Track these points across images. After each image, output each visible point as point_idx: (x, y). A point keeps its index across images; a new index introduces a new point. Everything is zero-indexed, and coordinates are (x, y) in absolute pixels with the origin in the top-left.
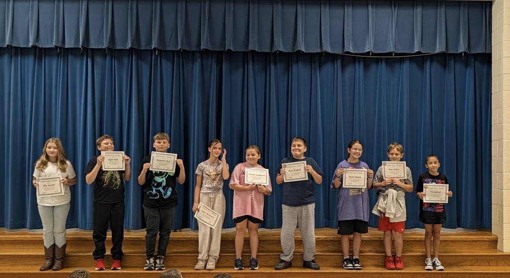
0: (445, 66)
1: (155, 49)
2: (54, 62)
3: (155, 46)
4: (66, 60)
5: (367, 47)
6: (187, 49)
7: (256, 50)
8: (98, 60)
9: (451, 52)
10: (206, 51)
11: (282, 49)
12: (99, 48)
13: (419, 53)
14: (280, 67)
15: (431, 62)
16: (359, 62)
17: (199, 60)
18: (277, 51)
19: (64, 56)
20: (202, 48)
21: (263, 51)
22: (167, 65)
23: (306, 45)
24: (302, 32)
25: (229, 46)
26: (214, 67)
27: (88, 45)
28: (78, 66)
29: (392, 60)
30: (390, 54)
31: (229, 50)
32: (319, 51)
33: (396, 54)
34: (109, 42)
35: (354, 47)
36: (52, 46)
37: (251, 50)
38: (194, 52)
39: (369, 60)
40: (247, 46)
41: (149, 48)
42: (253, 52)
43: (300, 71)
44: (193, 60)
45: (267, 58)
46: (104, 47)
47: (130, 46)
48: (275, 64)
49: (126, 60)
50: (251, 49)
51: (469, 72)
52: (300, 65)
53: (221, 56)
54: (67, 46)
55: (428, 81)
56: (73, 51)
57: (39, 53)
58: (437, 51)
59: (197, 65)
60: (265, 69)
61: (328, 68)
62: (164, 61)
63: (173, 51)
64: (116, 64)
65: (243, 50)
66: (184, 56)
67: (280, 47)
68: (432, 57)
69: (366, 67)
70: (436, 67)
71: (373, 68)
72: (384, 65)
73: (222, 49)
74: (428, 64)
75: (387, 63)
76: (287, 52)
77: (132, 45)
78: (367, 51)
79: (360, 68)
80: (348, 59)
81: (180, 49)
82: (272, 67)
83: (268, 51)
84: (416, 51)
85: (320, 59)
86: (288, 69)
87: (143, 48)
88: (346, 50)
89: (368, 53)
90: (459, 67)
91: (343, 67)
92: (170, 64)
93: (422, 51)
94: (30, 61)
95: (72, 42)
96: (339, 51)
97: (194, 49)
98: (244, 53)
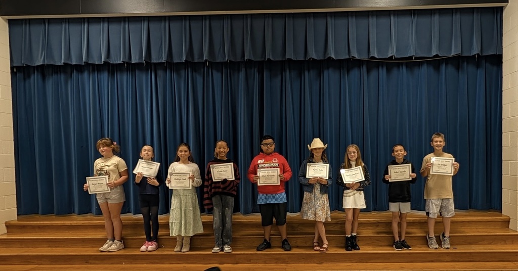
0: (458, 68)
1: (206, 60)
2: (125, 77)
3: (206, 57)
4: (134, 74)
5: (390, 52)
6: (233, 60)
7: (292, 58)
8: (160, 73)
9: (465, 54)
10: (249, 61)
11: (315, 57)
12: (159, 62)
13: (437, 56)
14: (313, 73)
15: (446, 64)
16: (382, 67)
17: (243, 70)
18: (310, 59)
19: (132, 71)
20: (246, 59)
21: (298, 59)
22: (217, 76)
23: (336, 53)
24: (332, 41)
25: (269, 56)
26: (257, 75)
27: (150, 60)
28: (144, 79)
29: (412, 63)
30: (411, 58)
31: (269, 59)
32: (347, 57)
33: (416, 58)
34: (168, 56)
35: (379, 52)
36: (121, 62)
37: (287, 59)
38: (239, 63)
39: (391, 64)
40: (284, 55)
41: (201, 61)
42: (289, 60)
43: (331, 76)
44: (239, 71)
45: (302, 66)
46: (163, 61)
47: (184, 59)
48: (309, 71)
49: (183, 72)
50: (288, 57)
51: (481, 73)
52: (331, 70)
53: (263, 65)
54: (133, 62)
55: (444, 81)
56: (138, 66)
57: (111, 68)
58: (453, 54)
59: (242, 75)
60: (300, 75)
61: (355, 73)
62: (214, 72)
63: (222, 63)
64: (175, 76)
65: (280, 59)
66: (231, 67)
67: (313, 55)
68: (448, 61)
69: (389, 71)
70: (451, 69)
71: (395, 71)
72: (404, 68)
73: (263, 59)
74: (443, 67)
75: (407, 67)
76: (319, 59)
77: (186, 58)
78: (390, 55)
79: (383, 72)
80: (373, 64)
81: (227, 60)
82: (306, 73)
83: (302, 59)
84: (434, 54)
85: (348, 65)
86: (320, 75)
87: (196, 61)
88: (371, 56)
89: (391, 58)
90: (471, 69)
91: (368, 71)
92: (219, 75)
93: (439, 54)
94: (105, 76)
95: (137, 58)
96: (364, 57)
97: (239, 60)
98: (281, 61)
